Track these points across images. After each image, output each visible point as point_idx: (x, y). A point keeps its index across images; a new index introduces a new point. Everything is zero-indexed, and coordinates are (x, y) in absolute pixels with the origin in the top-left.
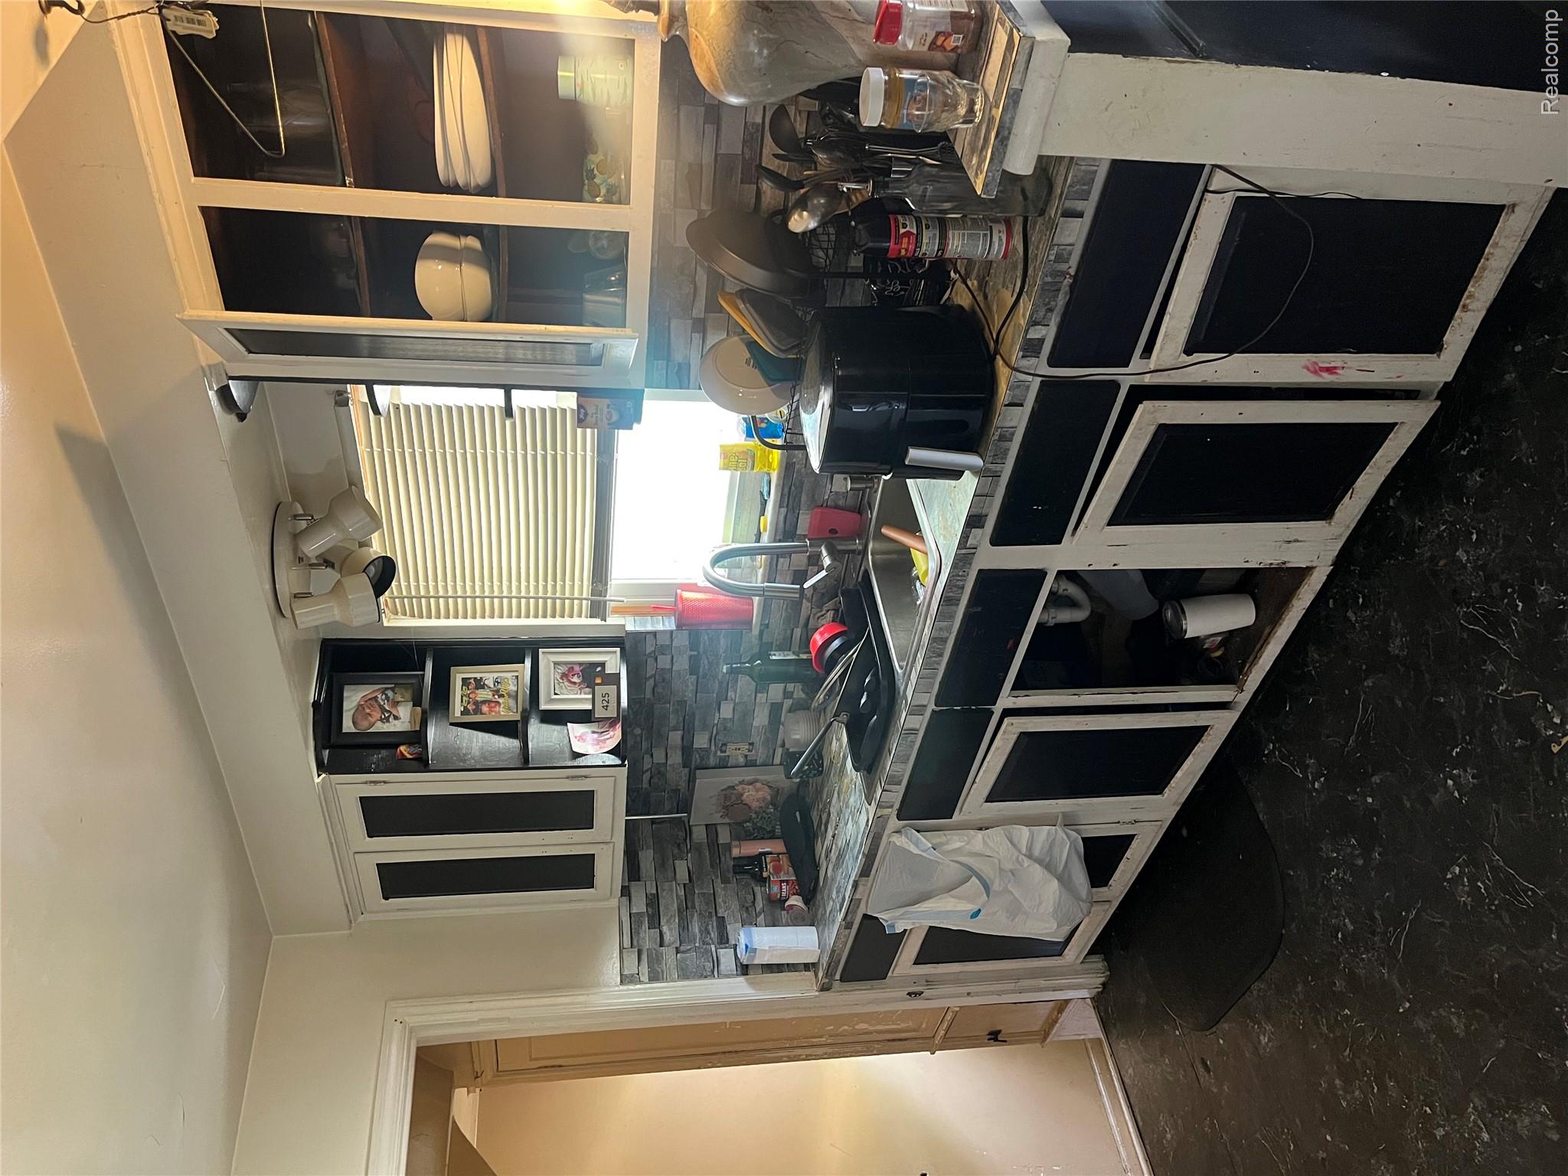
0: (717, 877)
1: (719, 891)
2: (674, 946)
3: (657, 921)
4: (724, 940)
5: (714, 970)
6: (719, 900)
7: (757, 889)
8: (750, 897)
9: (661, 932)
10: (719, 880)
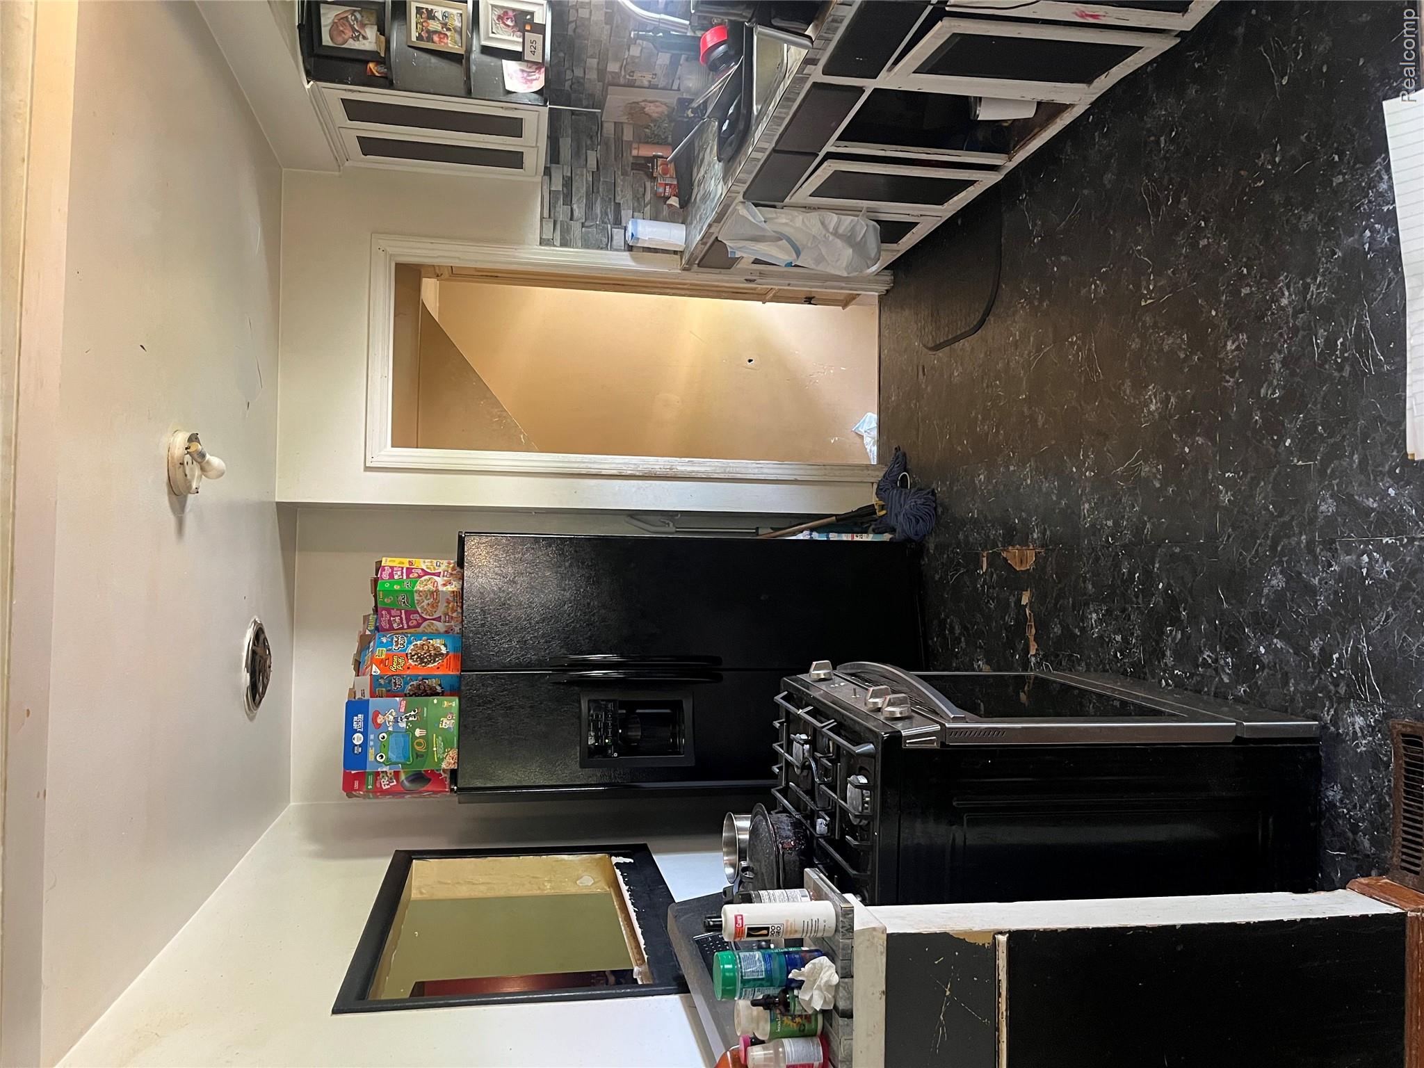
0: (618, 169)
1: (619, 181)
2: (581, 221)
3: (569, 199)
4: (618, 222)
5: (608, 245)
6: (618, 189)
7: (648, 184)
8: (641, 190)
9: (572, 209)
10: (620, 173)
